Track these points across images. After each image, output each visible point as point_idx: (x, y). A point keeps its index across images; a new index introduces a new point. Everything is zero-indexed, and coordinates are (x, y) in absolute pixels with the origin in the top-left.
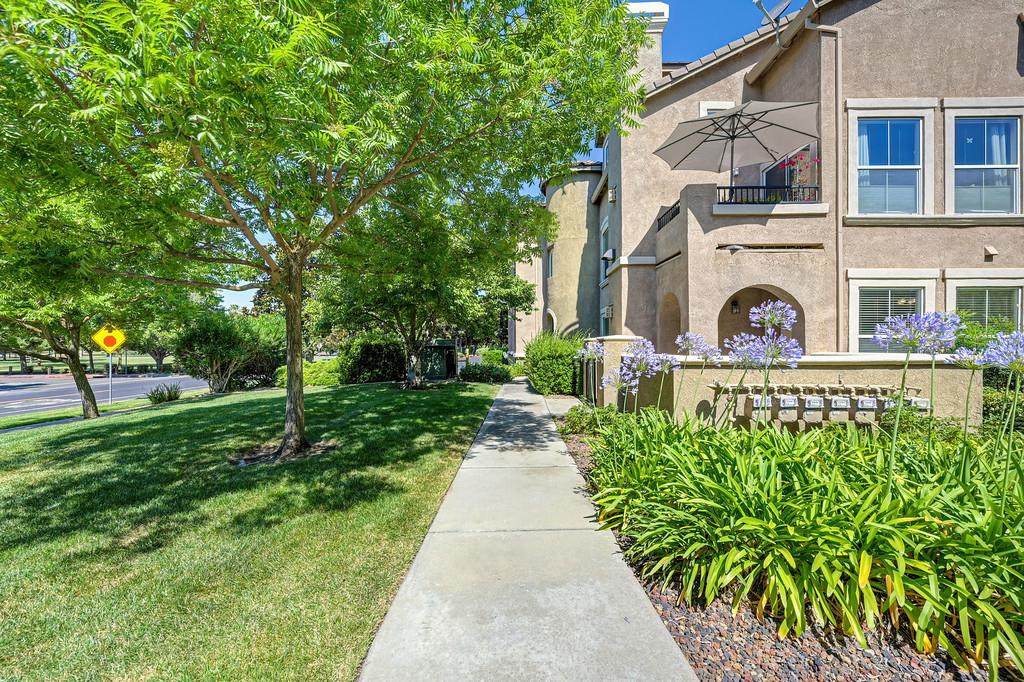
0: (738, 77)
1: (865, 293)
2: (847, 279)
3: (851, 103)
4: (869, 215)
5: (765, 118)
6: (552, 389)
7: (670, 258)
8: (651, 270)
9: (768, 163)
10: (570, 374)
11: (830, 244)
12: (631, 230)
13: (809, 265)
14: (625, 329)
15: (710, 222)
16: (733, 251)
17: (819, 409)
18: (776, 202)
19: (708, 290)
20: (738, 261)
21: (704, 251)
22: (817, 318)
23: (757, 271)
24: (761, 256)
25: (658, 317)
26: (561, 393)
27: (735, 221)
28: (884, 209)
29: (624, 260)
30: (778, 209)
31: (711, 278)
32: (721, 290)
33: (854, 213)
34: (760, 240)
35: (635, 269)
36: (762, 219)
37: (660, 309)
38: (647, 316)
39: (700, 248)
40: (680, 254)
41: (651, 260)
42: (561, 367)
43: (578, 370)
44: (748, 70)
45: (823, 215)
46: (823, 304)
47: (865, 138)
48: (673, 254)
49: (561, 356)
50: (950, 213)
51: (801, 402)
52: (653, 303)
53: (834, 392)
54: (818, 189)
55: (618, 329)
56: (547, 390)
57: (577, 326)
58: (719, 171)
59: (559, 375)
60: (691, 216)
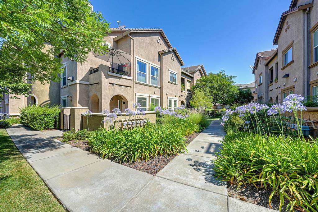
0: (112, 37)
1: (138, 98)
2: (135, 95)
3: (136, 57)
4: (139, 82)
5: (121, 53)
6: (44, 128)
7: (94, 84)
8: (87, 86)
9: (119, 63)
10: (53, 121)
11: (132, 87)
12: (80, 72)
13: (129, 91)
14: (78, 105)
15: (108, 76)
16: (113, 85)
17: (135, 124)
18: (122, 75)
19: (107, 95)
20: (114, 88)
21: (106, 84)
22: (130, 103)
23: (119, 91)
24: (119, 87)
25: (90, 102)
26: (49, 129)
27: (113, 77)
28: (141, 81)
29: (78, 81)
30: (123, 76)
31: (108, 91)
32: (110, 95)
33: (136, 81)
34: (119, 83)
35: (82, 85)
36: (120, 78)
37: (91, 99)
38: (86, 101)
39: (105, 83)
40: (99, 83)
41: (88, 83)
42: (49, 119)
43: (58, 120)
44: (115, 37)
45: (131, 80)
46: (131, 100)
47: (138, 65)
48: (96, 83)
49: (48, 114)
50: (150, 84)
51: (132, 123)
52: (88, 97)
53: (137, 120)
54: (130, 74)
55: (75, 105)
56: (42, 128)
57: (49, 102)
58: (108, 62)
59: (48, 122)
60: (102, 73)
